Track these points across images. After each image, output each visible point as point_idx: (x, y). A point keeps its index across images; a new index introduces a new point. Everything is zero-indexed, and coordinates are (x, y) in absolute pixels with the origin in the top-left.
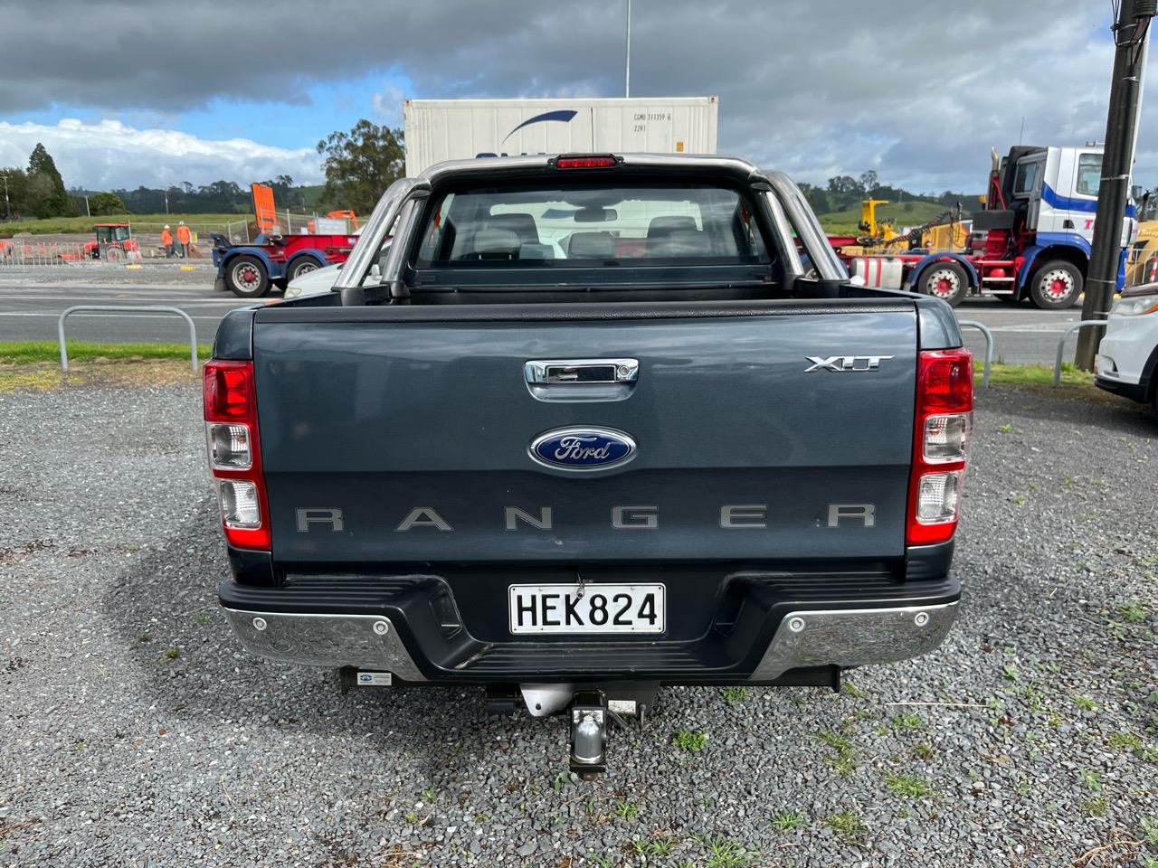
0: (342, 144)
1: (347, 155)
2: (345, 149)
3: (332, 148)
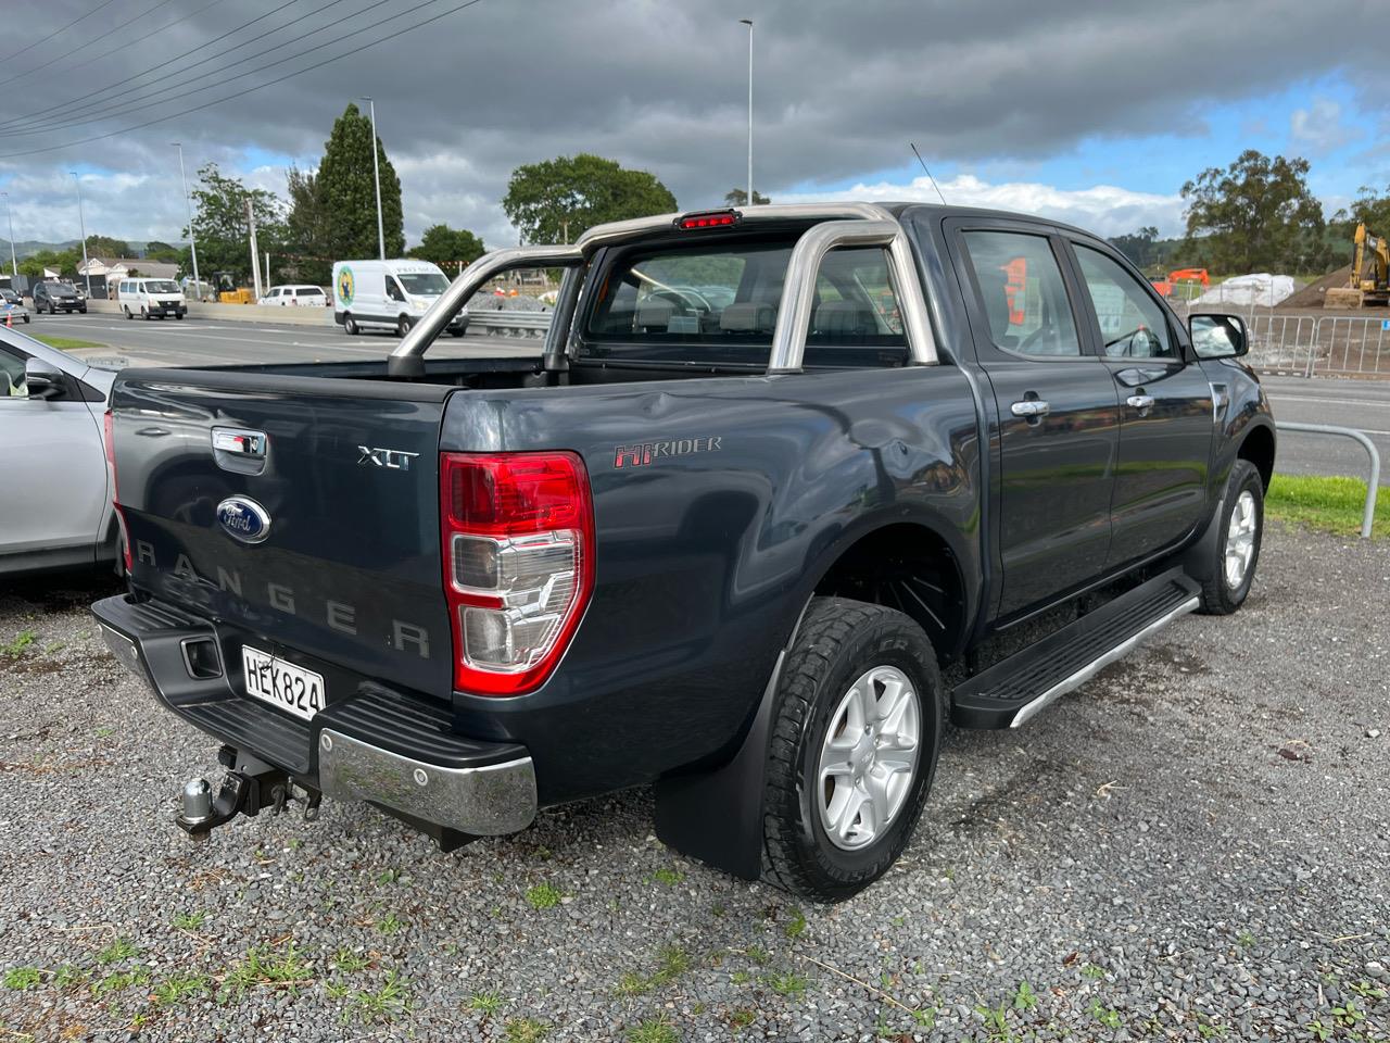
0: (1216, 184)
1: (1220, 198)
2: (1220, 189)
3: (1200, 189)
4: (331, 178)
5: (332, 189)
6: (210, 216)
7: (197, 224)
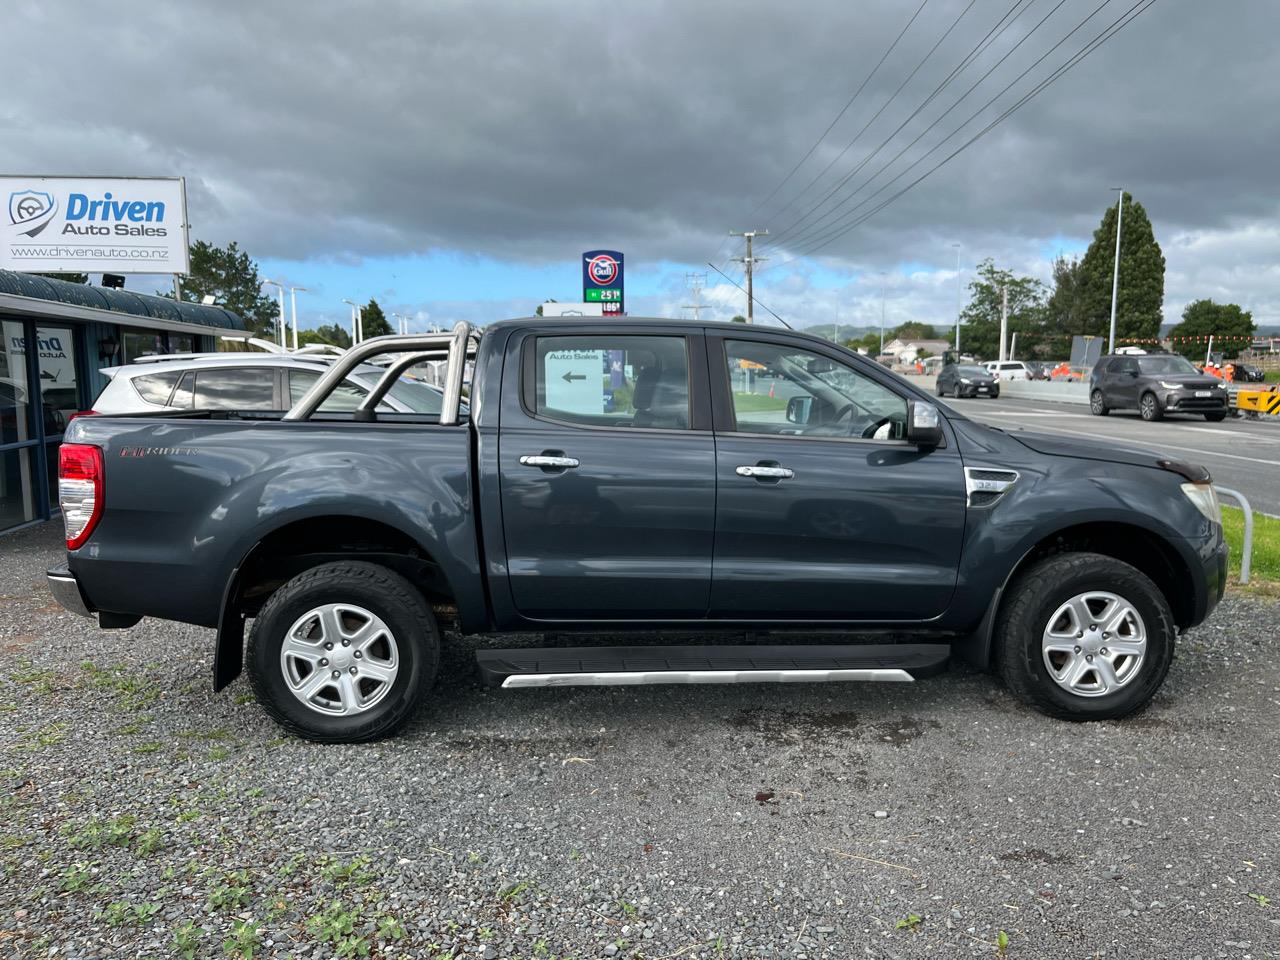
4: (1094, 262)
5: (1094, 273)
6: (981, 302)
7: (970, 309)
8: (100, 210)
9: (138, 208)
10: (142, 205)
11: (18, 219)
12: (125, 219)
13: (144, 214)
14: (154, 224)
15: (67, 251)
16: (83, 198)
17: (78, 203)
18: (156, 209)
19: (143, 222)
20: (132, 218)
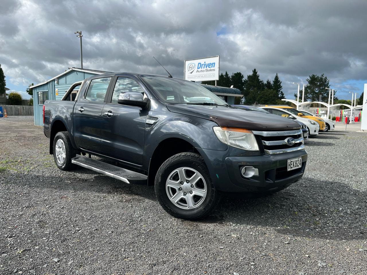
8: (203, 66)
9: (210, 65)
10: (211, 63)
11: (189, 70)
12: (208, 68)
13: (211, 66)
14: (213, 68)
15: (197, 76)
16: (200, 63)
17: (199, 65)
18: (213, 64)
19: (211, 68)
20: (209, 67)
